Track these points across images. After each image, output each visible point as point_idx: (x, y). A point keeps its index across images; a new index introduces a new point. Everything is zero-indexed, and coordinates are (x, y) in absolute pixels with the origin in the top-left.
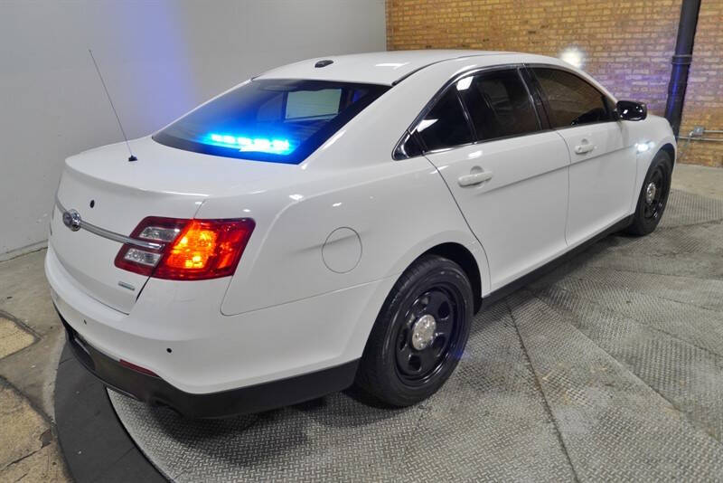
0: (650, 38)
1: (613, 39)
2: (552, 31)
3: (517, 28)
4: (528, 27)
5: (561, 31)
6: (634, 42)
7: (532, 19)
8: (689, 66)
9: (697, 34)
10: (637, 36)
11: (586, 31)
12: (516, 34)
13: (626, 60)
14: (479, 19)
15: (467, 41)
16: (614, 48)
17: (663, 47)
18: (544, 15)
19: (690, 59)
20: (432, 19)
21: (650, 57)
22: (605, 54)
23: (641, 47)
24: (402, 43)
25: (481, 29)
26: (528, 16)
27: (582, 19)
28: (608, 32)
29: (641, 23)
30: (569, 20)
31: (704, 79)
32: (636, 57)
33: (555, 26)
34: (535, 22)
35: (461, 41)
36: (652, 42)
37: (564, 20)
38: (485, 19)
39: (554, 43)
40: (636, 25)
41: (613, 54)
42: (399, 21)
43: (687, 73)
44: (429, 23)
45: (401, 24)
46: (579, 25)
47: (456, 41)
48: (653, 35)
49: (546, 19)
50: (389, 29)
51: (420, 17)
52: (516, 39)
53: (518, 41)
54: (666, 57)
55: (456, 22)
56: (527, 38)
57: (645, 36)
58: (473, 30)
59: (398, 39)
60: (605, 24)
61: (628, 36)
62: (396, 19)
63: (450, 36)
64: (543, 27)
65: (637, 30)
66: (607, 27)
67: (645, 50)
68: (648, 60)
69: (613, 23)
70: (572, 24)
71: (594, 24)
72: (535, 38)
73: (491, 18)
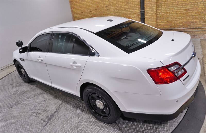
0: (135, 6)
1: (126, 7)
2: (111, 6)
3: (103, 6)
4: (105, 6)
5: (113, 6)
6: (131, 7)
7: (106, 3)
8: (144, 13)
9: (145, 5)
10: (131, 6)
11: (119, 5)
12: (103, 7)
13: (130, 12)
14: (93, 4)
15: (91, 10)
16: (127, 9)
17: (138, 9)
18: (108, 2)
19: (144, 11)
20: (82, 5)
21: (135, 11)
22: (125, 11)
23: (133, 9)
24: (75, 12)
25: (94, 7)
26: (105, 3)
27: (118, 2)
28: (124, 6)
29: (132, 2)
30: (115, 3)
31: (148, 16)
32: (132, 12)
33: (112, 5)
34: (107, 4)
35: (90, 10)
36: (135, 7)
37: (113, 3)
38: (94, 4)
39: (112, 9)
40: (131, 3)
41: (127, 11)
42: (74, 6)
43: (144, 15)
44: (81, 6)
45: (74, 7)
46: (117, 4)
47: (88, 10)
48: (135, 5)
49: (109, 3)
50: (71, 8)
51: (79, 5)
52: (103, 9)
53: (104, 9)
54: (139, 11)
55: (88, 5)
56: (105, 8)
57: (134, 6)
58: (92, 7)
59: (74, 11)
60: (123, 3)
61: (129, 6)
62: (73, 5)
63: (87, 9)
64: (109, 5)
65: (131, 4)
66: (124, 4)
67: (134, 10)
68: (135, 12)
69: (125, 3)
70: (116, 4)
71: (121, 4)
72: (107, 8)
73: (96, 3)
